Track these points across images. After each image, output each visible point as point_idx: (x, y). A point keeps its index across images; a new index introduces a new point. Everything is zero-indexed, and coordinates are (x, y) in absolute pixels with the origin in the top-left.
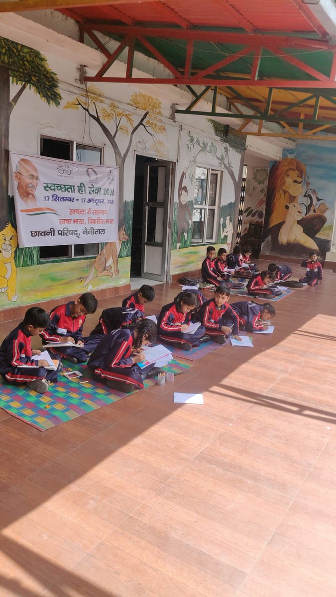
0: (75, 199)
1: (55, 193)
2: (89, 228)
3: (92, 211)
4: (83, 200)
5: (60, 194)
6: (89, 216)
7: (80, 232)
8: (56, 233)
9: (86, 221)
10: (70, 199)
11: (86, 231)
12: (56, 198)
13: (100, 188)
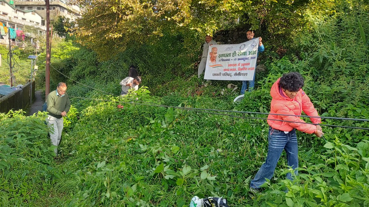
0: (230, 60)
1: (222, 58)
2: (238, 73)
3: (240, 64)
4: (235, 59)
5: (224, 58)
6: (239, 67)
7: (233, 74)
8: (222, 74)
9: (237, 69)
10: (228, 60)
11: (236, 74)
12: (223, 60)
13: (246, 52)
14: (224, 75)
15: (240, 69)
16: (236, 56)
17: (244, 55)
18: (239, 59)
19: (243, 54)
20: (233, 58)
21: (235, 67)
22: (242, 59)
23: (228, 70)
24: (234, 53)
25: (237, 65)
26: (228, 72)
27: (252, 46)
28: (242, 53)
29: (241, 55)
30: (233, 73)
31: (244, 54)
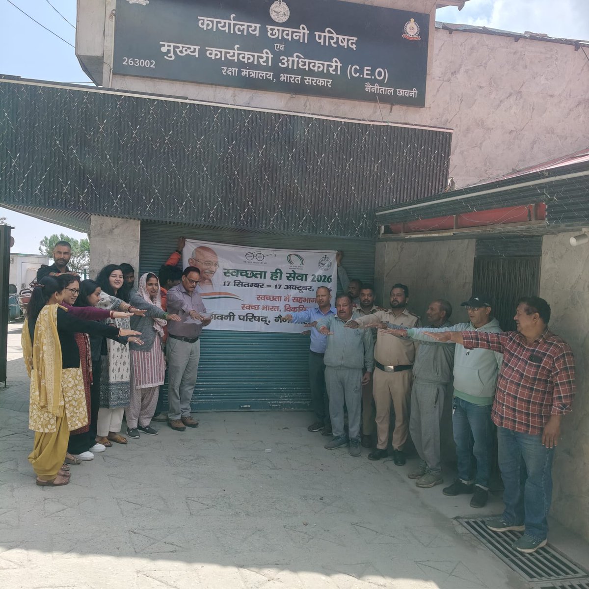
14: (244, 318)
15: (288, 308)
16: (280, 279)
17: (302, 280)
18: (288, 287)
19: (299, 278)
20: (273, 283)
21: (276, 303)
22: (296, 287)
23: (256, 307)
24: (277, 273)
25: (283, 299)
26: (257, 313)
27: (321, 265)
28: (296, 275)
29: (294, 280)
30: (271, 315)
31: (302, 278)
